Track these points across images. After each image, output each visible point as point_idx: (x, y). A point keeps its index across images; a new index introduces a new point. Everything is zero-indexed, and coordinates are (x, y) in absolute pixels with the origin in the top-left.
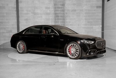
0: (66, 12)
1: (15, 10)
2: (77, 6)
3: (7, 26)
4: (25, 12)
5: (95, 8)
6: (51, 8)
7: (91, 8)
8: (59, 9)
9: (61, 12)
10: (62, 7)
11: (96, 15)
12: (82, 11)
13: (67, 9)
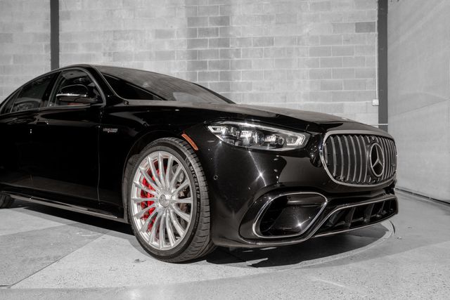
0: (233, 47)
1: (46, 47)
2: (277, 23)
4: (82, 51)
5: (352, 32)
6: (177, 32)
7: (334, 31)
8: (208, 38)
9: (216, 48)
10: (217, 29)
11: (354, 57)
12: (298, 44)
13: (239, 37)
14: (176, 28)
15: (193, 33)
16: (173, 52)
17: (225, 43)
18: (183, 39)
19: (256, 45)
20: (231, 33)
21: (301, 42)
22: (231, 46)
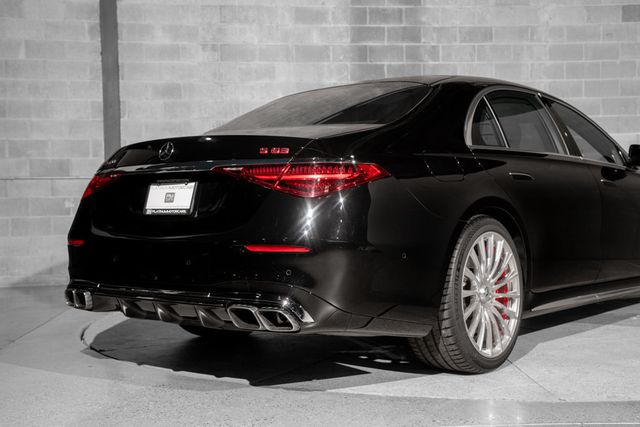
0: (427, 42)
1: (92, 29)
2: (497, 5)
3: (36, 136)
4: (161, 39)
5: (616, 21)
6: (333, 13)
7: (589, 18)
8: (386, 26)
9: (400, 44)
10: (400, 11)
11: (618, 61)
12: (532, 40)
13: (436, 26)
14: (330, 6)
15: (359, 16)
16: (327, 47)
17: (413, 34)
18: (344, 26)
19: (463, 40)
20: (424, 19)
21: (535, 38)
22: (423, 40)
